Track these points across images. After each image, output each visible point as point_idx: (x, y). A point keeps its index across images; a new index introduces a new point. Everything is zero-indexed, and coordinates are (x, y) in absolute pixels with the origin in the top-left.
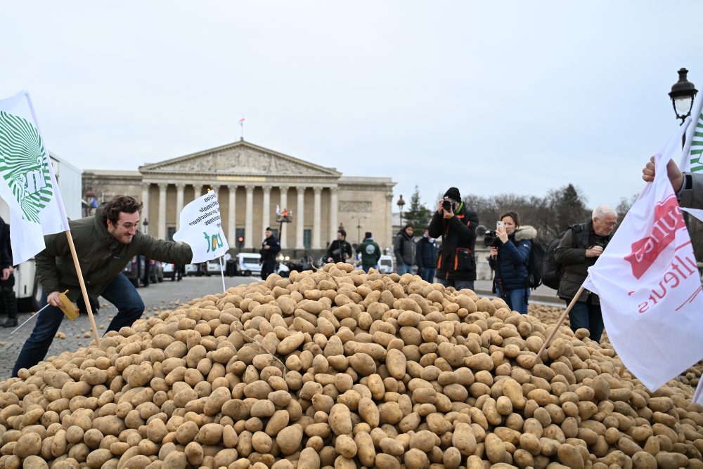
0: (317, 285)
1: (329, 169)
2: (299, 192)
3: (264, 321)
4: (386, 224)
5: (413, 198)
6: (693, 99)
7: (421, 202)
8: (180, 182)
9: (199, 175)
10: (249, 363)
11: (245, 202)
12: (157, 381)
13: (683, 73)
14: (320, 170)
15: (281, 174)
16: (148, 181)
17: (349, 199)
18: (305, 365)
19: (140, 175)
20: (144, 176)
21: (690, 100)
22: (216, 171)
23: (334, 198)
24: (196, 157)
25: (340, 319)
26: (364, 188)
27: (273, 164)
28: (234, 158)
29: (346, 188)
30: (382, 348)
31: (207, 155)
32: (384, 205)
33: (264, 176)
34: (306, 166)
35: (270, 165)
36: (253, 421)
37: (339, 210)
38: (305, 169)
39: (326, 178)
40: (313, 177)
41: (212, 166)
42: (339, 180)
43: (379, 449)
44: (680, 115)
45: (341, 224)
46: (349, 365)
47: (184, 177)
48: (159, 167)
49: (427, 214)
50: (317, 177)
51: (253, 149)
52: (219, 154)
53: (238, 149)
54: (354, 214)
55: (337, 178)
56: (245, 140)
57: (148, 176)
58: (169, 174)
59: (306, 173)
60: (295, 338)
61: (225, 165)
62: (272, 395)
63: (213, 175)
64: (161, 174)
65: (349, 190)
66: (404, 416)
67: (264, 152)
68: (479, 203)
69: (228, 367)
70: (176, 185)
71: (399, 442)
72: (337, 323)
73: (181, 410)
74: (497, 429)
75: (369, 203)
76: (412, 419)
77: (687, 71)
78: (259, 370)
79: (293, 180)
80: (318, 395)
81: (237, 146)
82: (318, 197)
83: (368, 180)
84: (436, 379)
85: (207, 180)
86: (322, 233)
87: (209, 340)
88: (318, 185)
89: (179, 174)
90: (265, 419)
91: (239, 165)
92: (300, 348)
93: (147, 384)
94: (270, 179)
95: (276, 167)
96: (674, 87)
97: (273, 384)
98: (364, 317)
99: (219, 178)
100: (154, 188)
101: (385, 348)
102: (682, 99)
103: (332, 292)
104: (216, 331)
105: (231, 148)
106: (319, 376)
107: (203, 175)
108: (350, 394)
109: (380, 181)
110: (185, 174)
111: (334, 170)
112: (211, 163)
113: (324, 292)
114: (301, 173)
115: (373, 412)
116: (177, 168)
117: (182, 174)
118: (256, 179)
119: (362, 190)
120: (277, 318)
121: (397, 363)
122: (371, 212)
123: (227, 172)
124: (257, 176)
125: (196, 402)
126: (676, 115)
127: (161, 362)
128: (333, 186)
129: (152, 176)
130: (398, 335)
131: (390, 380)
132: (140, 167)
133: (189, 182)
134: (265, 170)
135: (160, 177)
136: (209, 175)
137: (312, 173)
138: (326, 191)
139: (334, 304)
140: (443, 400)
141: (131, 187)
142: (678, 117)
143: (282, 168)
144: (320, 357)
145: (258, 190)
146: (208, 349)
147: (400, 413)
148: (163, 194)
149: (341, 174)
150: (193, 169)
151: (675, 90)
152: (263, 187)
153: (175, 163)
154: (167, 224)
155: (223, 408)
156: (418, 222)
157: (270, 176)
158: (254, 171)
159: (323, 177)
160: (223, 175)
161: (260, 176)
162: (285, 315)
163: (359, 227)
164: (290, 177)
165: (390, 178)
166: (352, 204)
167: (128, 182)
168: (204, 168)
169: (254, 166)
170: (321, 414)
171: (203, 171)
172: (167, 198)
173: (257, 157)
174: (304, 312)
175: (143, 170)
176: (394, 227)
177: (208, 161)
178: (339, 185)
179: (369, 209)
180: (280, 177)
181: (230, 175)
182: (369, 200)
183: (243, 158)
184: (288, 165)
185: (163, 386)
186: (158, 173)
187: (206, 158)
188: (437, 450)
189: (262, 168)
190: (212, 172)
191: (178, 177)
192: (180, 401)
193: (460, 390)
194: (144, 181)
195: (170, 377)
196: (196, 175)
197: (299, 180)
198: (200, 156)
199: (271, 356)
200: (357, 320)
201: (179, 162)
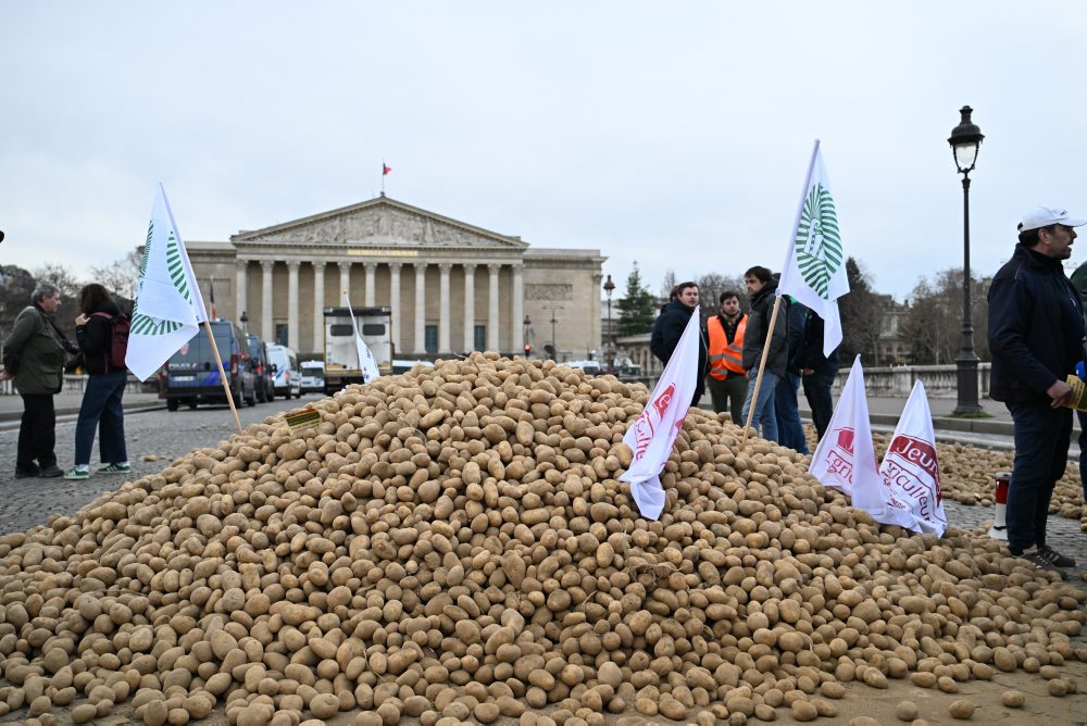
0: (460, 371)
1: (510, 238)
2: (467, 272)
3: (408, 401)
4: (593, 316)
5: (630, 279)
6: (977, 147)
7: (642, 284)
8: (293, 257)
9: (321, 247)
10: (393, 435)
11: (389, 287)
12: (311, 454)
13: (966, 112)
14: (497, 240)
15: (440, 245)
16: (245, 256)
17: (540, 281)
18: (444, 436)
19: (233, 248)
20: (239, 250)
21: (973, 148)
22: (345, 242)
23: (518, 280)
24: (316, 221)
25: (478, 399)
26: (561, 265)
27: (429, 231)
28: (371, 223)
29: (534, 265)
30: (512, 421)
31: (331, 217)
32: (590, 289)
33: (415, 249)
34: (478, 234)
35: (424, 233)
36: (398, 478)
37: (526, 296)
38: (476, 238)
39: (507, 250)
40: (488, 250)
41: (339, 234)
42: (525, 253)
43: (501, 494)
44: (962, 169)
45: (527, 317)
46: (483, 435)
47: (298, 251)
48: (260, 236)
49: (651, 302)
50: (493, 250)
51: (400, 209)
52: (349, 216)
53: (377, 210)
54: (548, 302)
55: (522, 251)
56: (387, 196)
57: (245, 250)
58: (275, 246)
59: (477, 243)
60: (436, 414)
61: (358, 233)
62: (413, 458)
63: (341, 247)
64: (265, 246)
65: (539, 268)
66: (527, 472)
67: (415, 214)
68: (723, 285)
69: (375, 441)
70: (287, 263)
71: (519, 489)
72: (475, 402)
73: (335, 475)
74: (604, 482)
75: (568, 286)
76: (534, 474)
77: (971, 110)
78: (403, 441)
79: (458, 254)
80: (454, 457)
81: (376, 205)
82: (494, 279)
83: (566, 254)
84: (558, 445)
85: (332, 255)
86: (500, 330)
87: (356, 419)
88: (495, 262)
89: (290, 246)
90: (408, 476)
91: (378, 232)
92: (440, 423)
93: (303, 457)
94: (424, 254)
95: (433, 235)
96: (955, 131)
97: (415, 450)
98: (500, 396)
99: (350, 252)
100: (254, 267)
101: (517, 421)
102: (965, 146)
103: (473, 376)
104: (363, 413)
105: (366, 208)
106: (455, 443)
107: (326, 247)
108: (482, 456)
109: (584, 255)
110: (300, 247)
111: (518, 239)
112: (337, 231)
113: (465, 377)
114: (470, 244)
115: (500, 470)
116: (287, 238)
117: (295, 247)
118: (404, 253)
119: (558, 268)
120: (420, 398)
121: (525, 432)
122: (571, 299)
123: (362, 242)
124: (405, 249)
125: (348, 467)
126: (956, 169)
127: (314, 438)
128: (516, 262)
129: (251, 250)
130: (529, 410)
131: (517, 446)
132: (233, 236)
133: (306, 259)
134: (417, 239)
135: (263, 250)
136: (336, 247)
137: (485, 244)
138: (507, 270)
139: (474, 387)
140: (562, 461)
141: (220, 266)
142: (960, 170)
143: (442, 236)
144: (457, 428)
145: (408, 270)
146: (356, 426)
147: (523, 470)
148: (267, 277)
149: (528, 244)
150: (311, 238)
151: (957, 135)
152: (415, 265)
153: (285, 230)
154: (274, 319)
155: (372, 469)
156: (639, 313)
157: (425, 249)
158: (402, 242)
159: (502, 250)
160: (356, 248)
161: (410, 249)
162: (427, 396)
163: (553, 321)
164: (454, 249)
165: (598, 251)
166: (544, 289)
167: (215, 259)
168: (327, 238)
169: (401, 234)
170: (456, 471)
171: (327, 241)
172: (274, 281)
173: (405, 221)
174: (445, 394)
175: (238, 241)
176: (603, 320)
177: (333, 228)
178: (525, 261)
179: (568, 295)
180: (440, 249)
181: (366, 248)
182: (568, 281)
183: (384, 222)
184: (450, 232)
185: (317, 457)
186: (260, 246)
187: (330, 223)
188: (550, 495)
189: (413, 238)
190: (340, 243)
191: (290, 251)
192: (334, 467)
193: (578, 453)
194: (238, 256)
195: (322, 450)
196: (315, 247)
197: (466, 254)
198: (321, 220)
199: (413, 429)
200: (493, 399)
201: (290, 229)
